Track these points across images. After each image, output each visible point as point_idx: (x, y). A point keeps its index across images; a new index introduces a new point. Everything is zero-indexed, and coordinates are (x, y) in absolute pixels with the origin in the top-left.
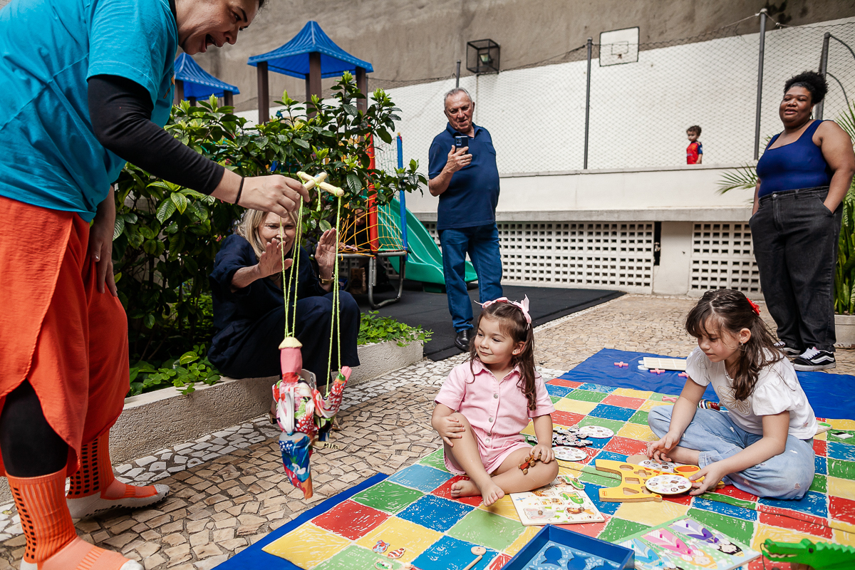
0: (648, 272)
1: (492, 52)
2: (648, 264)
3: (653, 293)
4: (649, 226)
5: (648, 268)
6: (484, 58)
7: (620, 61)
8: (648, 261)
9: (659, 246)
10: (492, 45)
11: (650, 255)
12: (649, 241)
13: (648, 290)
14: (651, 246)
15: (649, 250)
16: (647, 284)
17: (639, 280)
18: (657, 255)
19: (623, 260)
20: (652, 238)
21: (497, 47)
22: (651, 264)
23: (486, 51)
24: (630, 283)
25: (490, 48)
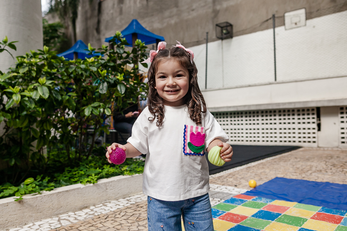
0: (314, 135)
1: (229, 28)
2: (314, 131)
3: (318, 147)
4: (313, 110)
5: (314, 133)
6: (224, 31)
7: (296, 26)
8: (314, 129)
9: (320, 120)
10: (228, 24)
11: (315, 126)
12: (313, 118)
13: (315, 145)
14: (315, 120)
15: (314, 123)
16: (314, 142)
17: (309, 140)
18: (319, 125)
19: (299, 129)
20: (315, 116)
21: (231, 26)
22: (316, 131)
23: (225, 28)
24: (304, 142)
25: (227, 26)
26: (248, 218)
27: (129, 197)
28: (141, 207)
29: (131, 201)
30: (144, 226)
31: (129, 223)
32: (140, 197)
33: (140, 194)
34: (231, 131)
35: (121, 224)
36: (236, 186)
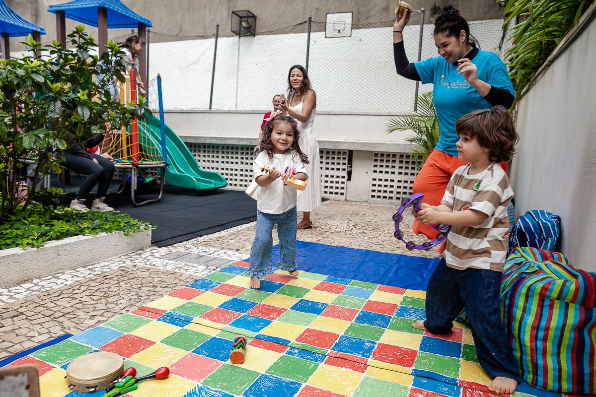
0: (343, 185)
1: (250, 20)
2: (343, 180)
3: (346, 200)
4: (345, 153)
5: (343, 183)
6: (244, 24)
7: (338, 35)
8: (343, 177)
9: (351, 167)
10: (250, 15)
11: (345, 174)
12: (344, 164)
13: (343, 197)
14: (345, 167)
15: (344, 170)
16: (342, 194)
17: (337, 191)
18: (349, 174)
19: (327, 176)
20: (346, 161)
21: (254, 17)
22: (345, 180)
23: (246, 19)
24: (331, 193)
25: (248, 17)
26: (246, 290)
27: (92, 265)
28: (110, 279)
29: (95, 271)
30: (114, 304)
31: (93, 300)
32: (108, 265)
33: (108, 261)
34: (242, 173)
35: (82, 302)
36: (238, 250)
